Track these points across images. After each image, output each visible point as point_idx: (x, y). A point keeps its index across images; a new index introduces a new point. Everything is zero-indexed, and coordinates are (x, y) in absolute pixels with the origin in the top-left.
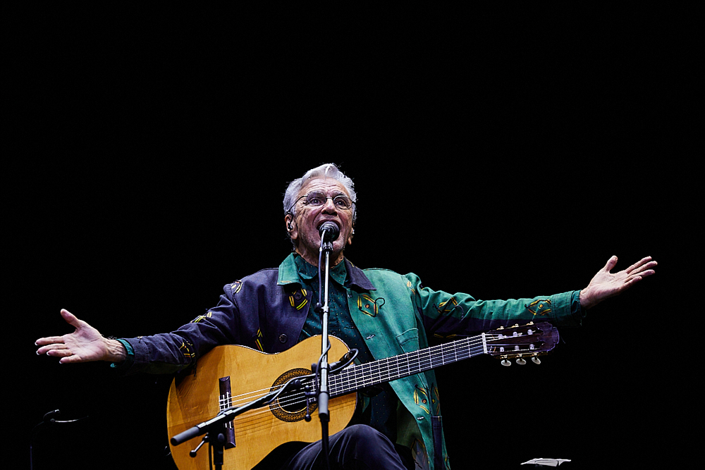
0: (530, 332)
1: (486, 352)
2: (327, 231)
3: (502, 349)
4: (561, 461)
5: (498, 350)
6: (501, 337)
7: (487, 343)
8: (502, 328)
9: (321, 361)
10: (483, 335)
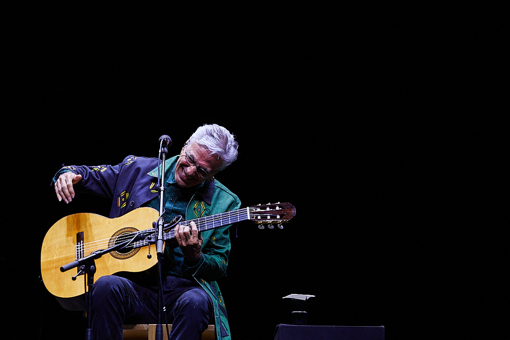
0: (277, 208)
1: (249, 218)
2: (164, 140)
3: (259, 217)
4: (309, 296)
5: (257, 217)
6: (259, 210)
7: (250, 213)
8: (260, 205)
9: (159, 220)
10: (248, 208)
